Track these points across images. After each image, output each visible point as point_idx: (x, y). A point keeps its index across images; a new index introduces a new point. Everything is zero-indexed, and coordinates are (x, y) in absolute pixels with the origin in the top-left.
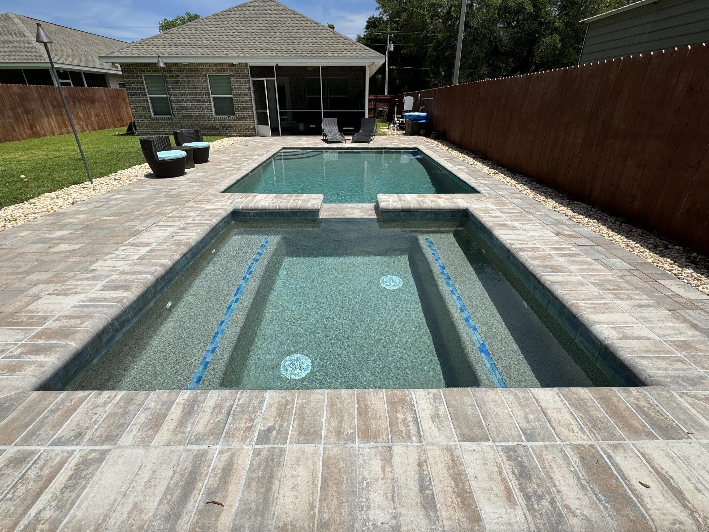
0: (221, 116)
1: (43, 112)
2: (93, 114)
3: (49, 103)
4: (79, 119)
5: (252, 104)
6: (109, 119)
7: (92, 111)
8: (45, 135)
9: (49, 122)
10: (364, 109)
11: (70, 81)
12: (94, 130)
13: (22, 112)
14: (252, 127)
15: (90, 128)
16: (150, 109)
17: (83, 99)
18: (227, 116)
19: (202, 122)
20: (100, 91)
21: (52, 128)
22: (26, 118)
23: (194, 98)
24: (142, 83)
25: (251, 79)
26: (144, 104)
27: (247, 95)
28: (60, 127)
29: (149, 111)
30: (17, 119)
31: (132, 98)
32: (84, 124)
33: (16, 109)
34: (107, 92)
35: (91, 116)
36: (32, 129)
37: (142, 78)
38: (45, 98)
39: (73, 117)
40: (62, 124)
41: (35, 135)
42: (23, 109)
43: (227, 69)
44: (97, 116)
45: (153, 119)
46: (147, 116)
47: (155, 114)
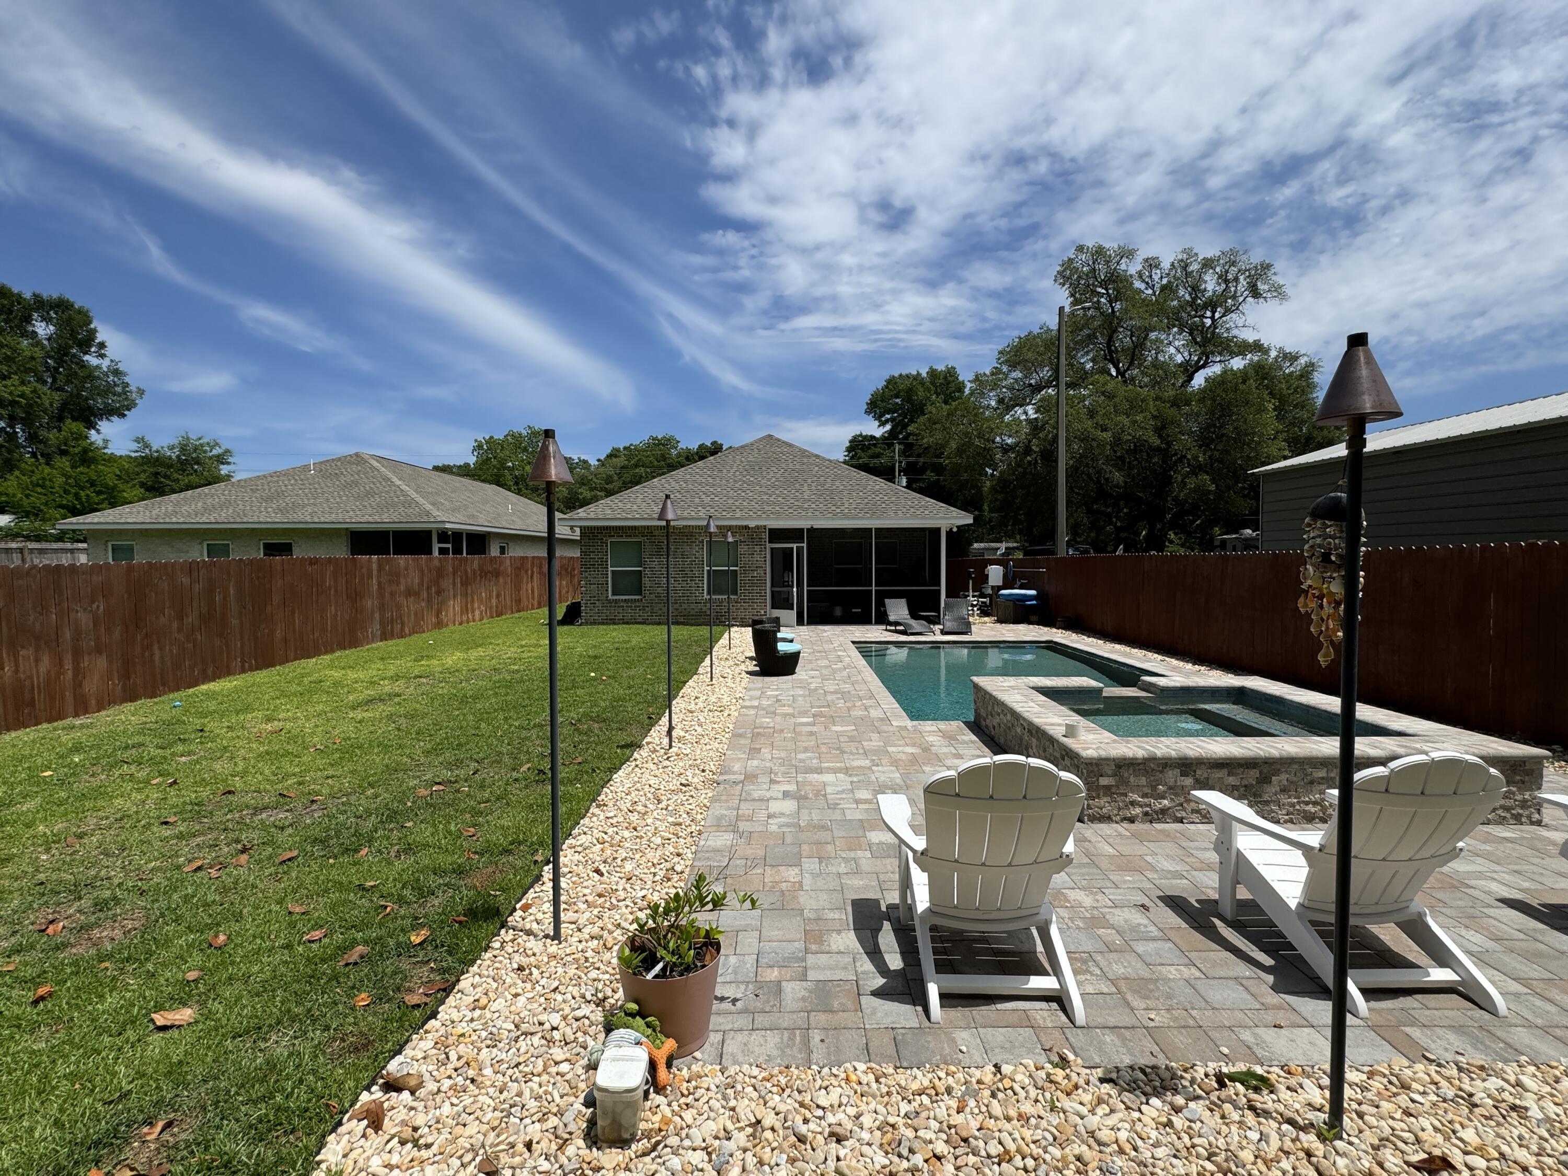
0: (717, 597)
5: (766, 581)
10: (939, 584)
11: (450, 546)
14: (762, 612)
16: (607, 587)
18: (726, 598)
19: (686, 606)
24: (606, 552)
25: (768, 545)
26: (602, 581)
27: (761, 567)
29: (606, 591)
37: (607, 545)
41: (439, 625)
43: (736, 532)
44: (498, 596)
45: (610, 601)
46: (603, 598)
47: (613, 594)
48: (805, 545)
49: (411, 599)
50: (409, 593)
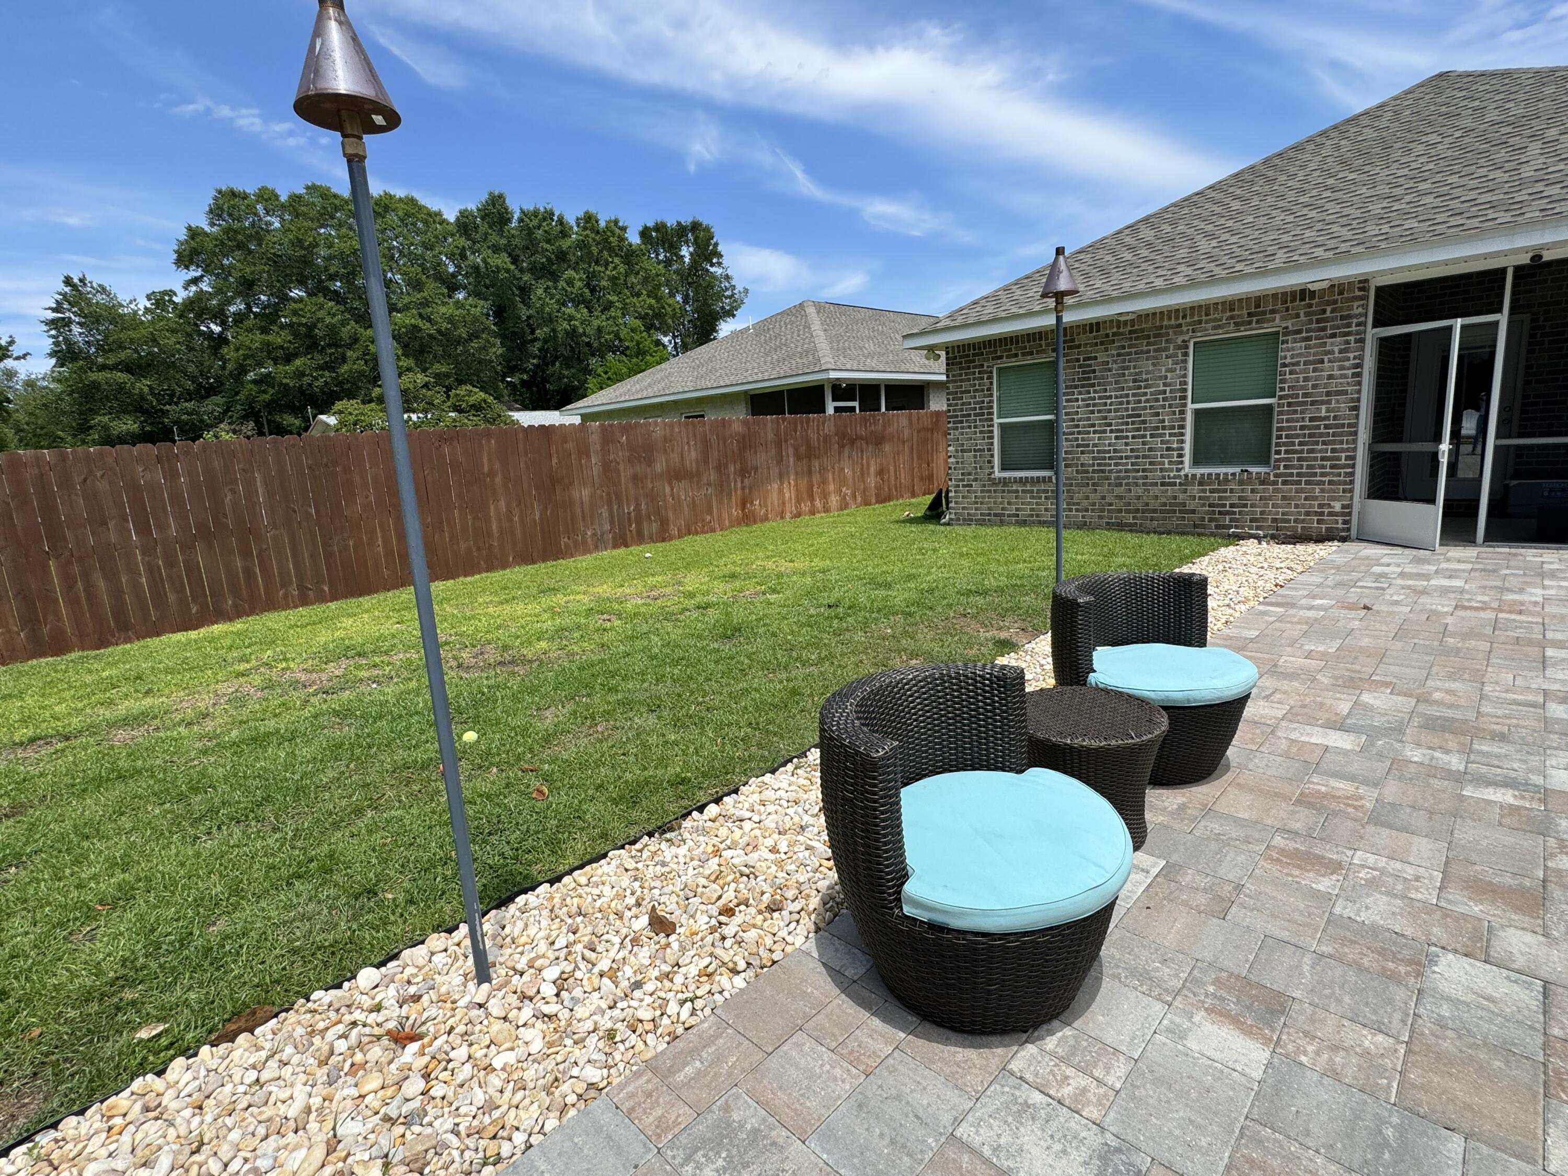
0: (1214, 470)
1: (775, 471)
2: (872, 470)
3: (791, 451)
4: (842, 481)
5: (1356, 425)
6: (904, 479)
7: (872, 462)
8: (766, 519)
9: (781, 491)
11: (856, 404)
12: (867, 503)
13: (735, 473)
14: (1337, 507)
15: (859, 499)
16: (992, 456)
17: (861, 438)
18: (1237, 470)
19: (1140, 490)
20: (902, 419)
21: (784, 504)
22: (739, 485)
23: (1129, 416)
24: (989, 389)
25: (1372, 334)
26: (982, 443)
27: (1345, 393)
28: (799, 500)
29: (989, 462)
30: (722, 488)
31: (957, 428)
32: (849, 492)
33: (726, 467)
34: (915, 419)
35: (868, 474)
36: (743, 507)
37: (990, 378)
38: (786, 441)
39: (831, 477)
40: (805, 496)
41: (748, 519)
42: (738, 466)
43: (1273, 312)
44: (880, 472)
45: (994, 482)
46: (983, 474)
47: (1004, 468)
48: (1503, 319)
49: (683, 484)
50: (677, 474)
